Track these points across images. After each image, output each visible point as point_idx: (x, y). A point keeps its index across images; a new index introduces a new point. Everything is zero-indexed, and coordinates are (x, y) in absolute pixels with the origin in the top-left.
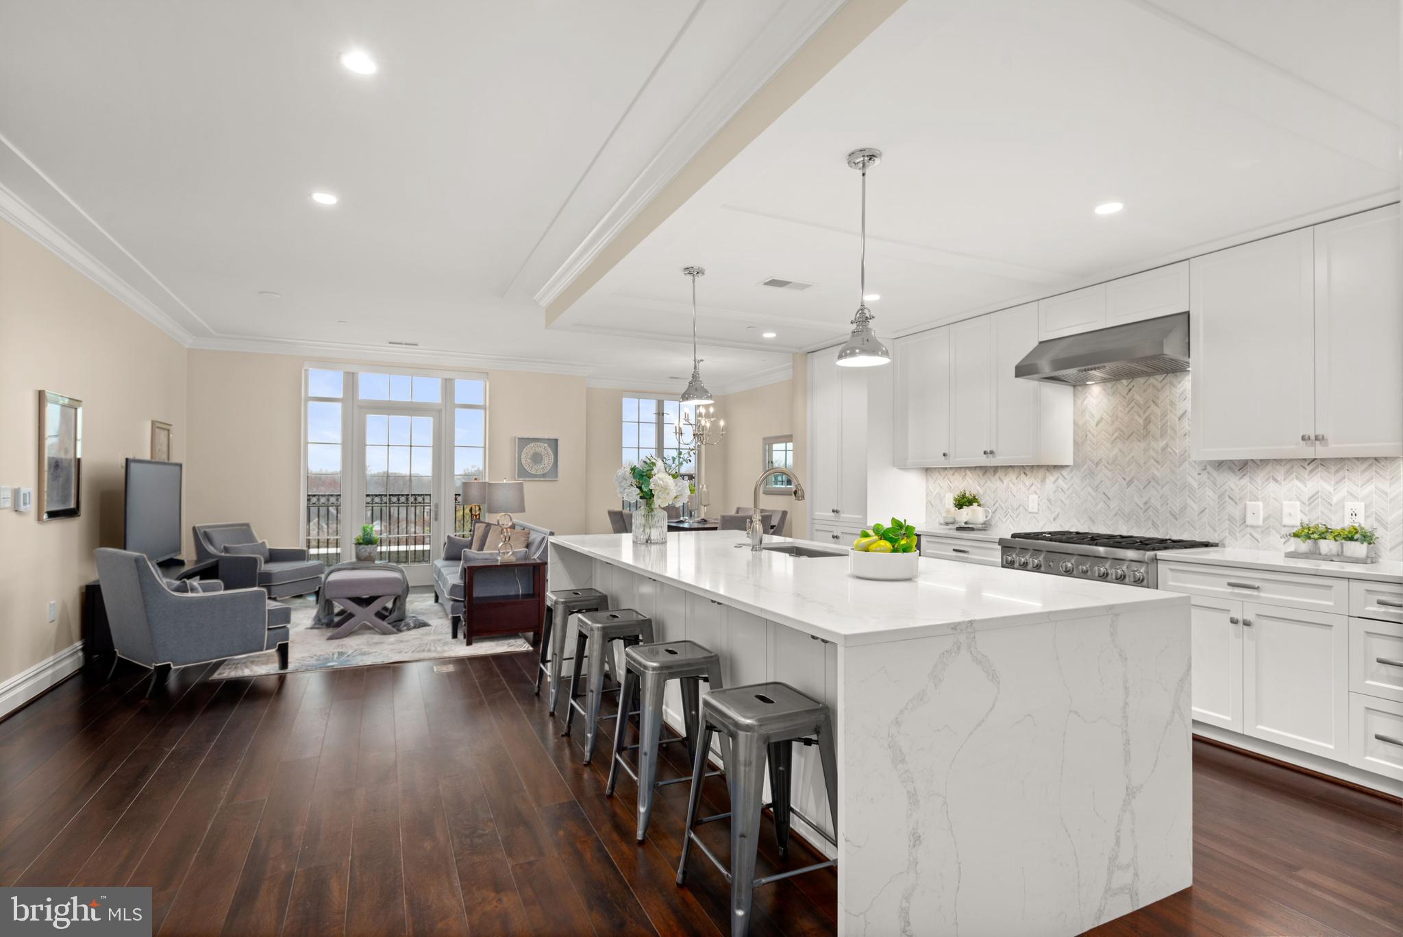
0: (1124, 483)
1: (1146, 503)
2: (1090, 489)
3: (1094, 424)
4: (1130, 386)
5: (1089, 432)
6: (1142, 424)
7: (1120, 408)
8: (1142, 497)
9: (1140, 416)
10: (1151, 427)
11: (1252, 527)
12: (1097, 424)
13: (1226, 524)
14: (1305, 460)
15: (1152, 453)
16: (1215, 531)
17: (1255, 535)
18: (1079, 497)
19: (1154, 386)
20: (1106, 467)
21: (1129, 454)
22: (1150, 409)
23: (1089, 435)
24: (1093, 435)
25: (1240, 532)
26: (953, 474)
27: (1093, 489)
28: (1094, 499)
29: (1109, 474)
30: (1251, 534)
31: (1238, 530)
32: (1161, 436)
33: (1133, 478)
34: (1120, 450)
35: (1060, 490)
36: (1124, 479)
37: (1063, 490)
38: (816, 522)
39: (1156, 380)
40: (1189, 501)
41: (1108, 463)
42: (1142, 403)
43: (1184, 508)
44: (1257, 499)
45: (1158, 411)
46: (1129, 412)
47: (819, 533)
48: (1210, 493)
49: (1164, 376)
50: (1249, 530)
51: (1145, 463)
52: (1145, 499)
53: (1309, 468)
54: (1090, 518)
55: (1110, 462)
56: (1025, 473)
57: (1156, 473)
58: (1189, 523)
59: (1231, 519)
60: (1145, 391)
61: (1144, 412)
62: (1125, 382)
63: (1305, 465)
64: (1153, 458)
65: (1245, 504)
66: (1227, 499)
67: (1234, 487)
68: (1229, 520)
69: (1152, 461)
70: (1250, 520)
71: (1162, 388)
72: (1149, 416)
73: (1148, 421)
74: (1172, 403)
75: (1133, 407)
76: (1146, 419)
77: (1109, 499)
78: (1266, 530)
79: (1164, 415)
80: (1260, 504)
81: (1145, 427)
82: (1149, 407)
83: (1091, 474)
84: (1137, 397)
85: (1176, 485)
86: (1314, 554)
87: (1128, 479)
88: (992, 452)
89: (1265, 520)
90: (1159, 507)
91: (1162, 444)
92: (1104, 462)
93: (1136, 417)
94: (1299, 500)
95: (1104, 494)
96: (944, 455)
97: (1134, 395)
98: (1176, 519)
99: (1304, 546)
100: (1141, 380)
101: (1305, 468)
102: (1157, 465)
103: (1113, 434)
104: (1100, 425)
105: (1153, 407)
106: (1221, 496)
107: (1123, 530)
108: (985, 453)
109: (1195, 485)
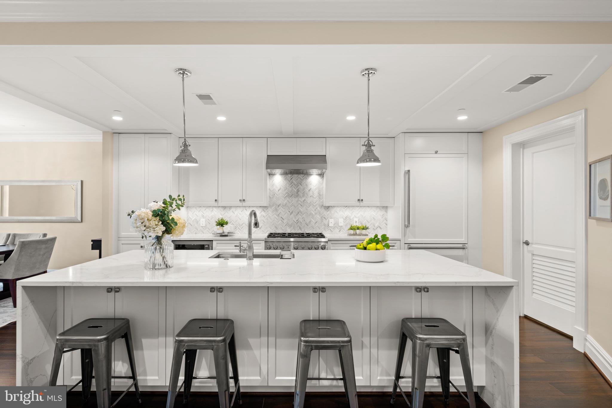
0: (289, 213)
1: (297, 220)
2: (275, 216)
3: (278, 190)
4: (292, 177)
5: (275, 193)
6: (296, 191)
7: (288, 185)
8: (296, 218)
9: (295, 189)
10: (299, 193)
11: (330, 227)
12: (279, 191)
13: (323, 227)
14: (345, 206)
15: (300, 202)
16: (320, 229)
17: (331, 229)
18: (271, 219)
19: (300, 178)
20: (282, 207)
21: (291, 202)
22: (299, 187)
23: (275, 194)
24: (277, 194)
25: (327, 229)
26: (205, 209)
27: (277, 215)
28: (277, 219)
29: (283, 210)
30: (330, 229)
31: (326, 228)
32: (303, 197)
33: (293, 211)
34: (288, 201)
35: (263, 217)
36: (289, 212)
37: (264, 216)
38: (121, 239)
39: (301, 176)
40: (312, 219)
41: (283, 205)
42: (296, 184)
43: (310, 222)
44: (331, 218)
45: (302, 187)
46: (291, 187)
47: (124, 246)
48: (318, 216)
49: (304, 175)
50: (330, 228)
51: (297, 206)
52: (296, 219)
53: (346, 208)
54: (276, 227)
55: (284, 205)
56: (246, 209)
57: (301, 209)
58: (312, 227)
59: (325, 225)
60: (297, 180)
61: (297, 187)
62: (289, 175)
63: (344, 207)
64: (300, 204)
65: (329, 220)
66: (323, 218)
67: (325, 214)
68: (324, 225)
69: (300, 205)
70: (331, 225)
71: (303, 179)
72: (299, 189)
73: (298, 191)
74: (306, 185)
75: (293, 185)
76: (297, 190)
77: (283, 219)
78: (334, 228)
79: (304, 189)
80: (333, 219)
81: (297, 193)
82: (298, 186)
83: (276, 210)
84: (294, 181)
85: (308, 213)
86: (356, 234)
87: (291, 212)
88: (244, 200)
89: (334, 225)
90: (302, 221)
91: (303, 199)
92: (281, 205)
93: (294, 189)
94: (343, 218)
95: (281, 217)
96: (216, 200)
97: (293, 181)
98: (308, 226)
99: (352, 232)
100: (296, 175)
101: (344, 209)
102: (301, 206)
103: (285, 195)
104: (280, 191)
105: (300, 186)
106: (321, 217)
107: (289, 231)
108: (240, 200)
109: (314, 213)
